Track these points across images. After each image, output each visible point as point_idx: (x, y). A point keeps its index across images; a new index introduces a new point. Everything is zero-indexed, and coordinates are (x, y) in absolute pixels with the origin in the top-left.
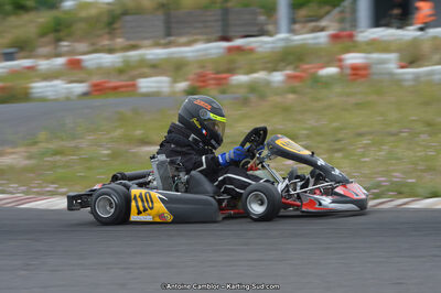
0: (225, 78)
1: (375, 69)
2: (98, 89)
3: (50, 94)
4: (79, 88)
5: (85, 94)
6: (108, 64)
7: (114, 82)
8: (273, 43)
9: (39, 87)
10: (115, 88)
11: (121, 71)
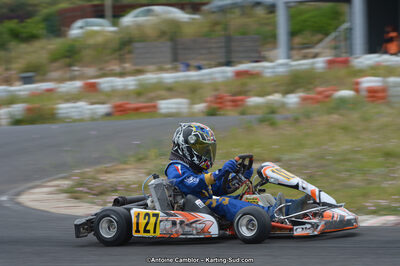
0: (242, 100)
1: (392, 91)
2: (121, 110)
3: (75, 114)
4: (102, 109)
5: (108, 115)
6: (120, 87)
7: (134, 104)
8: (273, 67)
9: (64, 108)
10: (137, 109)
11: (139, 94)
